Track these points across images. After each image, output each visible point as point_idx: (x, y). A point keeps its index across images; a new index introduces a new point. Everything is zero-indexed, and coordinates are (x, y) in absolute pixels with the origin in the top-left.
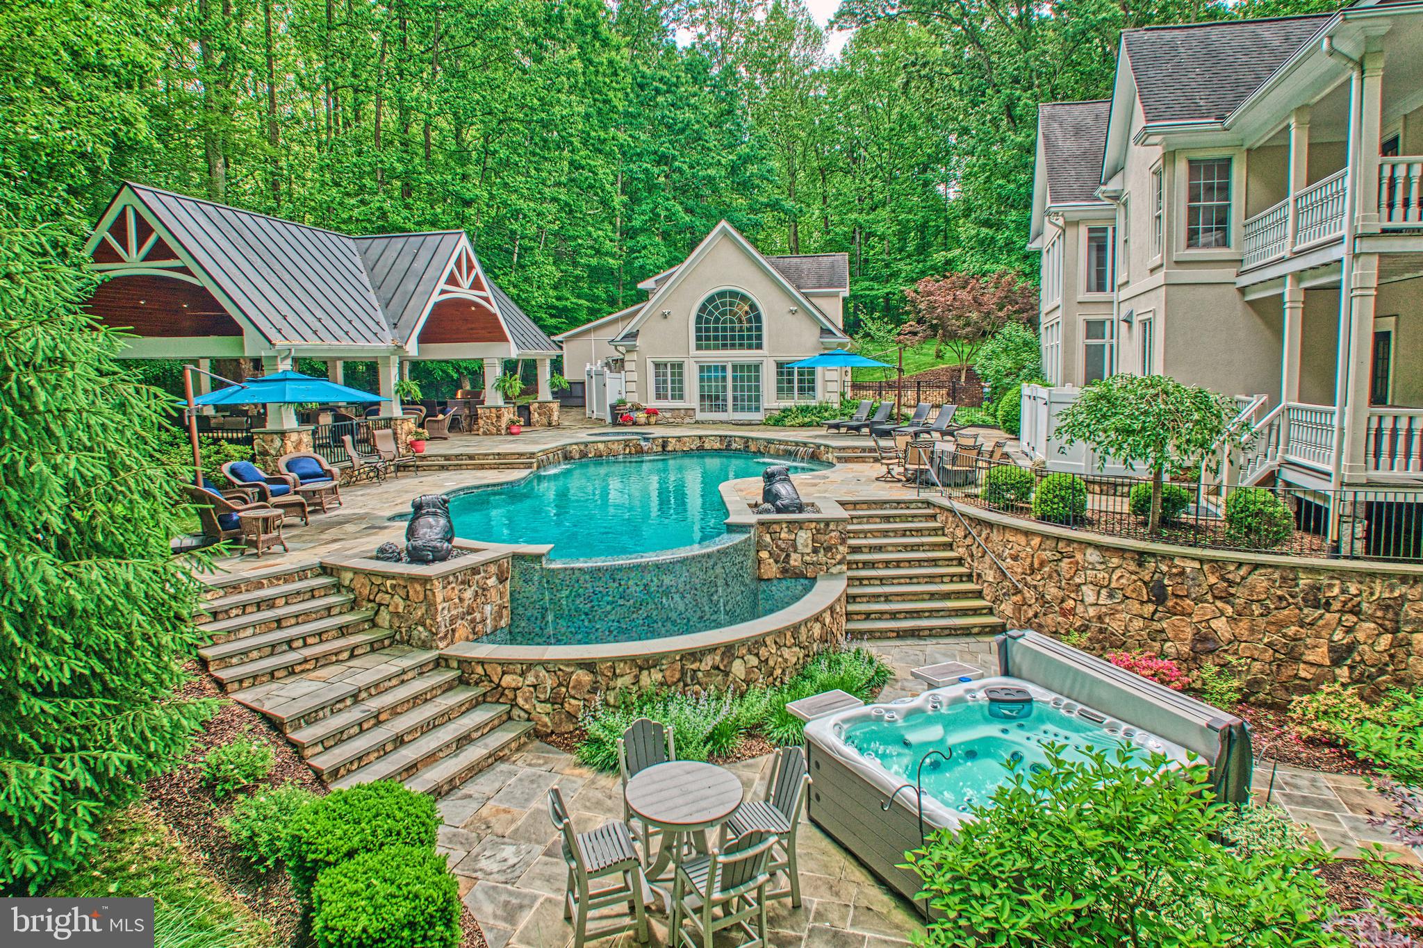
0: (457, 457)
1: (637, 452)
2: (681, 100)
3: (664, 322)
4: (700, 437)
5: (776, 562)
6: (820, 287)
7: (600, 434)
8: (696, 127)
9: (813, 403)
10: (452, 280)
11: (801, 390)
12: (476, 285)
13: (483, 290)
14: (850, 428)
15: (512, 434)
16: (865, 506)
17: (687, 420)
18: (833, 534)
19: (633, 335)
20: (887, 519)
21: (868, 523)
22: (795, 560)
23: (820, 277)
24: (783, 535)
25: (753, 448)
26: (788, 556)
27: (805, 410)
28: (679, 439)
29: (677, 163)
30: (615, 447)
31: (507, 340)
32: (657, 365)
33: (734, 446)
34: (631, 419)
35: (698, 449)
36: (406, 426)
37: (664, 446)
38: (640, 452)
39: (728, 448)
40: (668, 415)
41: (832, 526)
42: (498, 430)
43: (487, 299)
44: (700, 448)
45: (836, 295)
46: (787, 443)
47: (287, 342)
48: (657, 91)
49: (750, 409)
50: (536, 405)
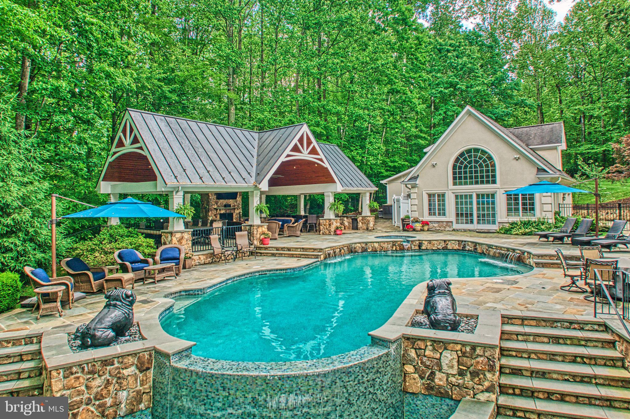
0: (283, 249)
1: (400, 249)
2: (461, 53)
3: (433, 169)
4: (445, 241)
5: (422, 378)
6: (542, 144)
7: (383, 237)
8: (470, 65)
9: (533, 219)
10: (296, 149)
11: (525, 209)
12: (314, 151)
13: (318, 154)
14: (556, 238)
15: (338, 235)
16: (533, 323)
17: (448, 229)
18: (480, 359)
19: (415, 178)
20: (556, 340)
21: (534, 341)
22: (440, 379)
23: (543, 138)
24: (427, 353)
25: (479, 250)
26: (433, 374)
27: (526, 224)
28: (430, 242)
29: (459, 86)
30: (385, 245)
31: (334, 182)
32: (430, 195)
33: (467, 248)
34: (412, 227)
35: (443, 249)
36: (260, 230)
37: (420, 246)
38: (402, 249)
39: (464, 249)
40: (436, 225)
41: (479, 351)
42: (330, 232)
43: (321, 160)
44: (445, 248)
45: (555, 148)
46: (501, 248)
47: (178, 183)
48: (448, 51)
49: (489, 223)
50: (361, 218)
